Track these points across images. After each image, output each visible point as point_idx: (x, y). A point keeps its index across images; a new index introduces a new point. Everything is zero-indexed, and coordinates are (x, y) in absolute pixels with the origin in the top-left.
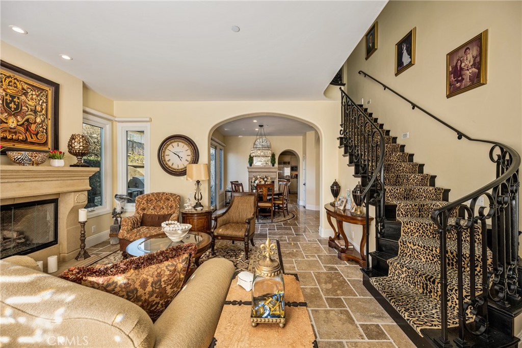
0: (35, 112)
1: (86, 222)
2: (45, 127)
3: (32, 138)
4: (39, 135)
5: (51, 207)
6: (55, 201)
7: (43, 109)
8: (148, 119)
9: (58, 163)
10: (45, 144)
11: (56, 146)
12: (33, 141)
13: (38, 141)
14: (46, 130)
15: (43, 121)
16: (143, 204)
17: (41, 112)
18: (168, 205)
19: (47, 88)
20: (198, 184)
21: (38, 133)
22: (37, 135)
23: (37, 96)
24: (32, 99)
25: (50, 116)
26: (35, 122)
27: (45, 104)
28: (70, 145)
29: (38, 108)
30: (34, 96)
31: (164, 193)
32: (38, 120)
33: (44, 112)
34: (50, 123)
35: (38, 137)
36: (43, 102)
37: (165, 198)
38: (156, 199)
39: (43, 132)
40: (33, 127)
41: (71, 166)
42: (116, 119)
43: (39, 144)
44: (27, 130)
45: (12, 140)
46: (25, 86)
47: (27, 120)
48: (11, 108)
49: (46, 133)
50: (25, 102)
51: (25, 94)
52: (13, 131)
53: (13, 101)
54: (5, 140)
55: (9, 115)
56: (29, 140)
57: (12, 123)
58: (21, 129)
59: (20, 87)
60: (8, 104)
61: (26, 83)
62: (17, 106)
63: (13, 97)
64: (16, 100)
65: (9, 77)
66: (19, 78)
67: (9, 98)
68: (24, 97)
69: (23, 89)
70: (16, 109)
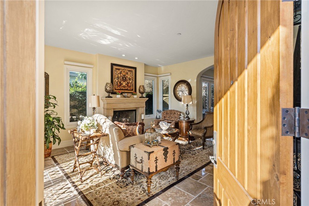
0: (130, 79)
1: (144, 119)
5: (134, 112)
6: (135, 110)
8: (169, 74)
9: (135, 96)
10: (132, 90)
11: (136, 91)
14: (133, 85)
15: (132, 82)
16: (165, 115)
18: (175, 116)
19: (133, 70)
20: (187, 106)
22: (130, 87)
23: (130, 74)
25: (134, 80)
28: (139, 90)
29: (131, 78)
31: (174, 110)
32: (131, 82)
33: (132, 79)
34: (134, 82)
36: (132, 75)
37: (174, 113)
38: (170, 113)
40: (129, 84)
41: (140, 97)
42: (159, 76)
44: (128, 86)
45: (124, 90)
46: (127, 71)
47: (128, 82)
48: (124, 79)
49: (133, 86)
50: (127, 76)
51: (127, 74)
52: (124, 87)
53: (124, 77)
54: (122, 89)
55: (124, 82)
56: (128, 89)
57: (124, 84)
58: (126, 86)
59: (126, 72)
60: (123, 78)
61: (127, 70)
62: (125, 78)
63: (124, 76)
64: (125, 76)
65: (124, 69)
66: (126, 69)
67: (123, 76)
68: (127, 75)
69: (127, 72)
70: (125, 79)
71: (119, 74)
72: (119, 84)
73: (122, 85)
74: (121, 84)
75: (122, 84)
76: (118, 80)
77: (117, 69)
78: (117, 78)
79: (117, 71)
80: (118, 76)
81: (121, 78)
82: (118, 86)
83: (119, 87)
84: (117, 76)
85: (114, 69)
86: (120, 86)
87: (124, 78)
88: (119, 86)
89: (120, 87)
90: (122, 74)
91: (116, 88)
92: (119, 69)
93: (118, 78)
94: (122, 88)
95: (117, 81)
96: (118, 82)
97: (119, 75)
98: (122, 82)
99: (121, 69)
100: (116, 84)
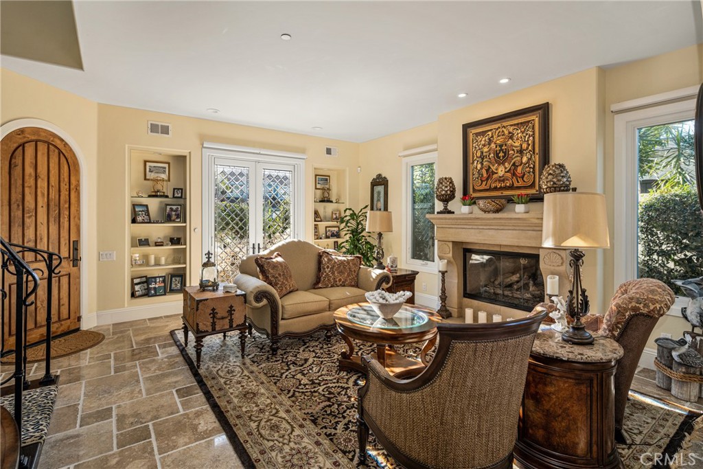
0: (521, 152)
2: (532, 166)
3: (518, 182)
4: (526, 176)
7: (529, 145)
10: (532, 186)
12: (519, 185)
13: (524, 184)
14: (533, 168)
15: (529, 159)
17: (527, 148)
19: (532, 118)
21: (524, 175)
22: (523, 177)
23: (523, 132)
24: (518, 139)
25: (537, 150)
26: (522, 163)
27: (531, 138)
29: (525, 146)
30: (519, 135)
32: (525, 160)
33: (530, 148)
34: (537, 158)
35: (525, 179)
36: (529, 137)
39: (529, 173)
40: (519, 169)
43: (525, 188)
44: (514, 174)
45: (501, 188)
46: (511, 129)
47: (514, 164)
48: (499, 158)
49: (534, 173)
50: (512, 146)
51: (511, 138)
52: (502, 180)
53: (501, 150)
54: (496, 189)
55: (499, 165)
56: (516, 184)
57: (501, 171)
58: (509, 175)
59: (506, 132)
60: (497, 154)
61: (511, 125)
62: (505, 153)
63: (501, 146)
64: (503, 148)
65: (499, 127)
66: (505, 124)
67: (498, 148)
68: (510, 141)
69: (510, 133)
70: (503, 157)
71: (484, 145)
72: (485, 175)
73: (495, 176)
74: (490, 173)
75: (494, 173)
76: (482, 164)
77: (477, 134)
78: (480, 160)
79: (479, 138)
80: (482, 153)
81: (492, 155)
82: (482, 181)
83: (484, 183)
84: (479, 154)
85: (471, 137)
86: (487, 179)
87: (501, 154)
88: (483, 179)
89: (489, 181)
90: (493, 145)
91: (476, 188)
92: (483, 133)
93: (483, 159)
94: (493, 186)
95: (479, 166)
96: (481, 168)
97: (486, 149)
98: (493, 168)
99: (491, 130)
100: (476, 176)
